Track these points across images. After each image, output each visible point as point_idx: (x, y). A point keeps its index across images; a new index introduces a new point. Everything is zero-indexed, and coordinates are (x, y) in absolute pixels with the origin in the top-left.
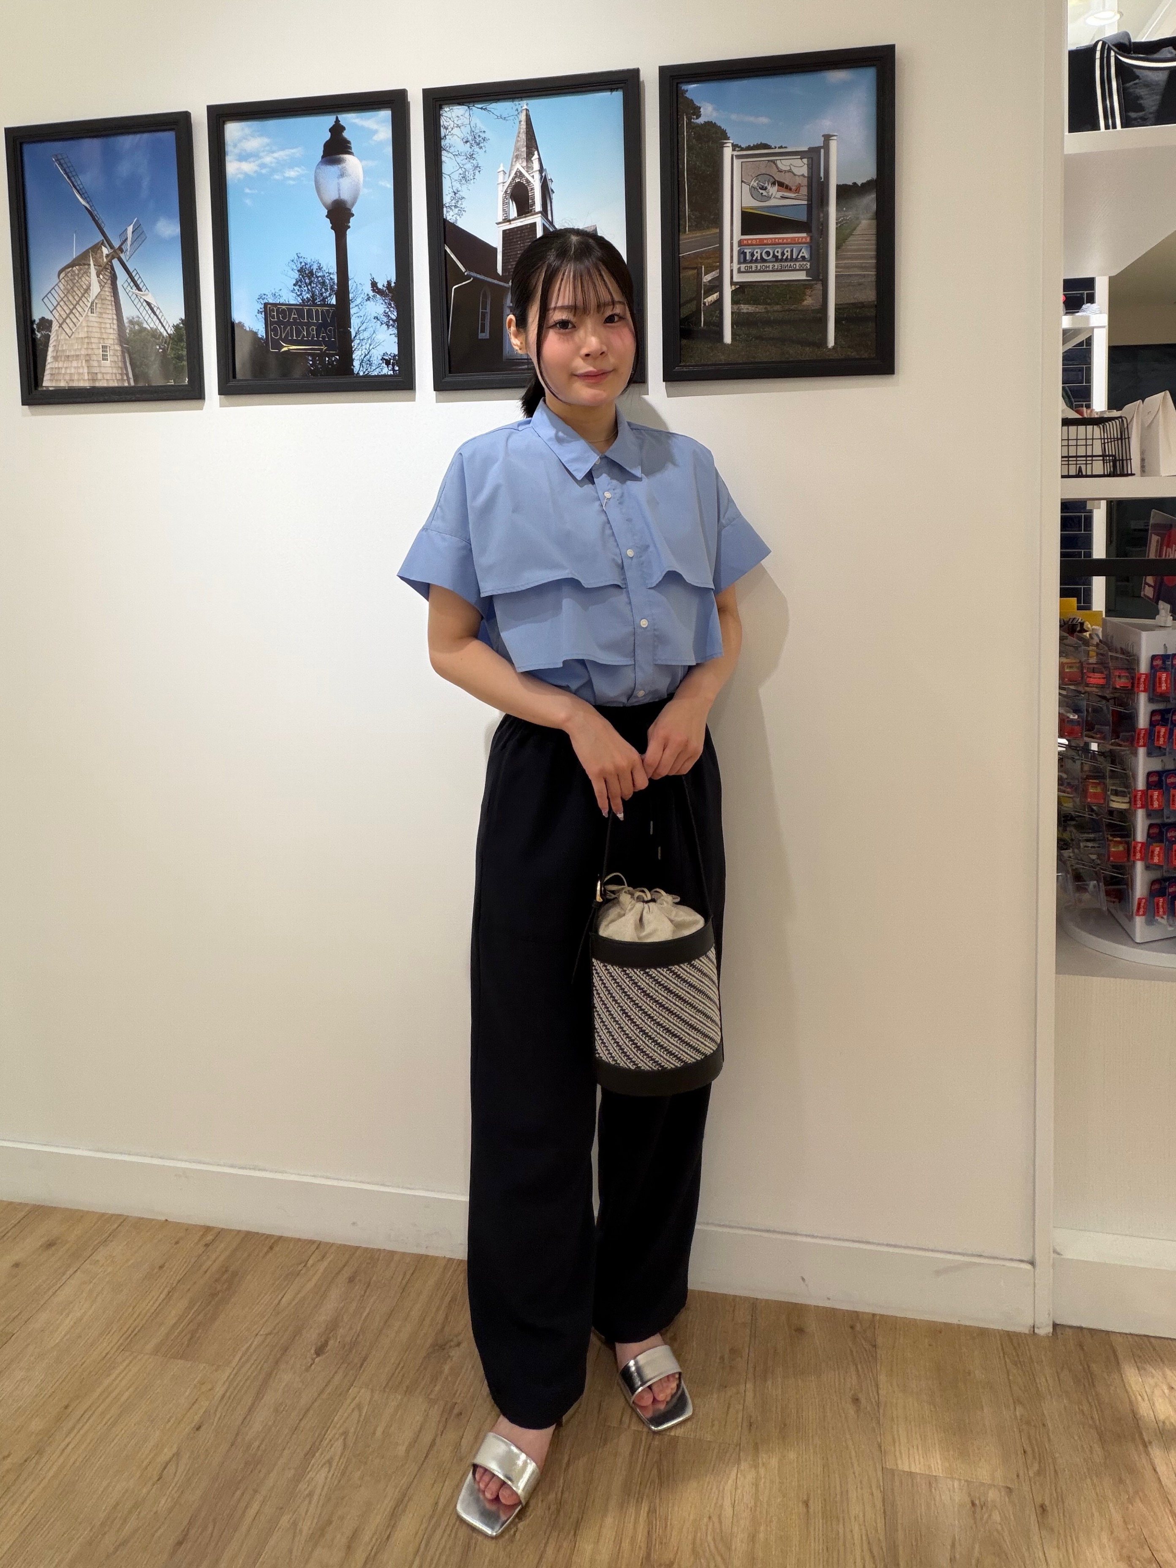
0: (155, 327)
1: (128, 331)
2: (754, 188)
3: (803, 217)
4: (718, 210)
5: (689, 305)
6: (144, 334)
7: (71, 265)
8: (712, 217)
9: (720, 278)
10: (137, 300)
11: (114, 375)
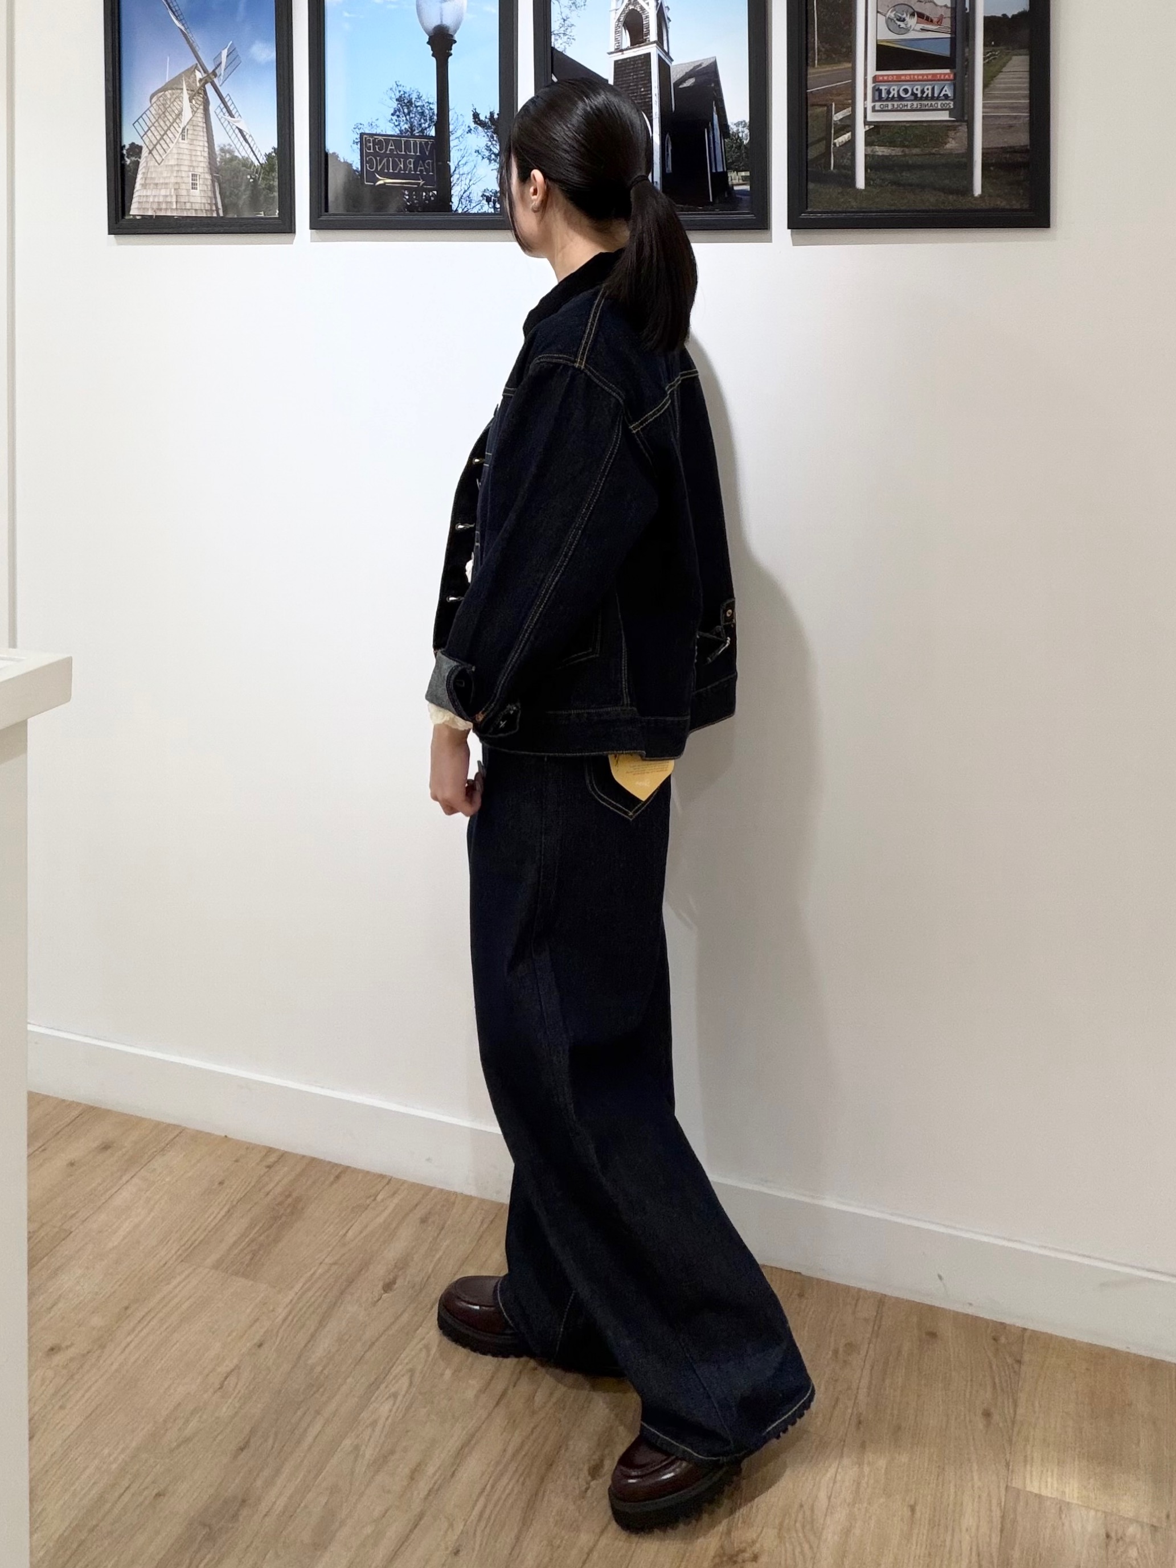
0: (246, 156)
1: (218, 159)
2: (892, 20)
3: (946, 52)
4: (851, 42)
5: (817, 146)
6: (235, 163)
7: (164, 89)
8: (844, 50)
9: (852, 117)
10: (229, 127)
11: (203, 206)
